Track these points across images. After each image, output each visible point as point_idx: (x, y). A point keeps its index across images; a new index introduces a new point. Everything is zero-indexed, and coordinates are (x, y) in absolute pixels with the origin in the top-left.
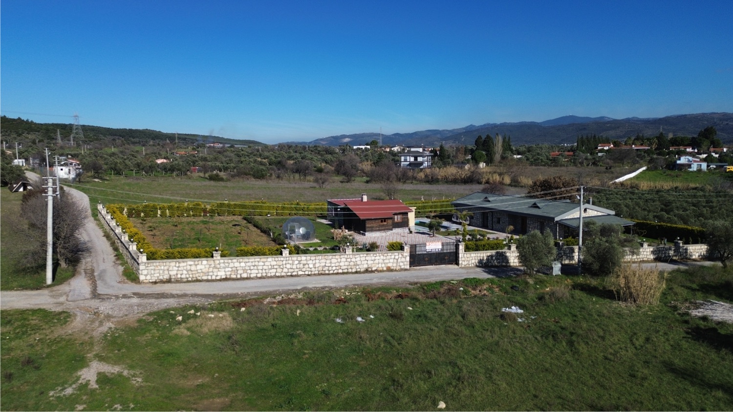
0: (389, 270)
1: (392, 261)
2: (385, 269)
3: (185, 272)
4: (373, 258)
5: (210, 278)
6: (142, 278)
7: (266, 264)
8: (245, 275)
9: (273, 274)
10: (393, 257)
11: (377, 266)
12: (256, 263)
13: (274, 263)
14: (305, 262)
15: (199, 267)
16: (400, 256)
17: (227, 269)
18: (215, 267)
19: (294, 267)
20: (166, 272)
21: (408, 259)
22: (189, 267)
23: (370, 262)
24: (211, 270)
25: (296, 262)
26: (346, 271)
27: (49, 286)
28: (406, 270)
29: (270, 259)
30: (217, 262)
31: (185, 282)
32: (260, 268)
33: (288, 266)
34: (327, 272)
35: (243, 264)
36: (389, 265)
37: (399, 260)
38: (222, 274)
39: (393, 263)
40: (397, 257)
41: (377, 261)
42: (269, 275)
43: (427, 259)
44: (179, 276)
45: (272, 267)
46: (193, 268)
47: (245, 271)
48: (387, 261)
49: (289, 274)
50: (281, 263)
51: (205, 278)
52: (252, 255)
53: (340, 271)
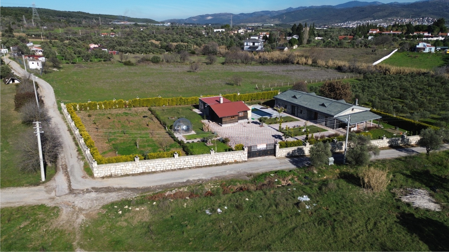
0: (236, 162)
1: (237, 157)
2: (233, 161)
3: (120, 170)
4: (227, 156)
5: (134, 173)
6: (95, 175)
7: (165, 163)
8: (153, 170)
9: (169, 168)
10: (238, 155)
11: (229, 160)
12: (160, 163)
13: (170, 162)
14: (188, 161)
15: (127, 167)
16: (242, 154)
17: (143, 168)
18: (136, 167)
19: (182, 164)
20: (109, 171)
21: (247, 155)
22: (121, 168)
23: (225, 158)
24: (134, 168)
25: (183, 161)
26: (211, 164)
27: (44, 183)
28: (245, 161)
29: (167, 161)
30: (138, 164)
31: (120, 177)
32: (162, 165)
33: (178, 163)
34: (200, 165)
35: (152, 164)
36: (236, 159)
37: (242, 156)
38: (140, 170)
39: (238, 158)
40: (240, 155)
41: (229, 158)
42: (167, 169)
43: (257, 154)
44: (116, 173)
45: (169, 165)
46: (124, 168)
47: (154, 168)
48: (235, 157)
49: (179, 168)
50: (174, 162)
51: (131, 173)
52: (157, 158)
53: (208, 164)
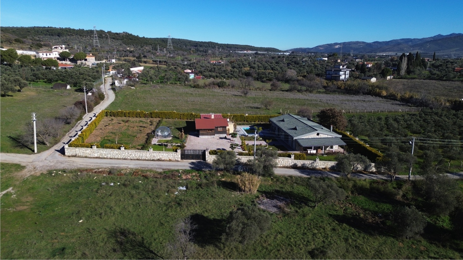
2: (168, 160)
3: (82, 153)
4: (162, 154)
6: (66, 154)
7: (114, 153)
8: (105, 157)
9: (117, 157)
10: (172, 155)
11: (164, 158)
12: (110, 152)
13: (117, 153)
14: (131, 154)
15: (87, 152)
16: (175, 154)
17: (98, 154)
19: (126, 155)
20: (75, 152)
21: (180, 156)
22: (83, 151)
23: (160, 156)
24: (92, 153)
25: (127, 153)
26: (149, 159)
27: (36, 153)
28: (178, 161)
29: (115, 151)
30: (94, 150)
31: (84, 157)
32: (112, 154)
33: (123, 155)
34: (141, 159)
35: (104, 152)
37: (175, 156)
38: (96, 155)
39: (172, 157)
41: (164, 156)
42: (115, 157)
44: (80, 154)
46: (85, 152)
47: (105, 155)
48: (169, 156)
49: (124, 158)
50: (120, 153)
51: (90, 156)
52: (109, 148)
53: (147, 159)
